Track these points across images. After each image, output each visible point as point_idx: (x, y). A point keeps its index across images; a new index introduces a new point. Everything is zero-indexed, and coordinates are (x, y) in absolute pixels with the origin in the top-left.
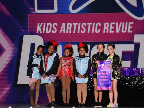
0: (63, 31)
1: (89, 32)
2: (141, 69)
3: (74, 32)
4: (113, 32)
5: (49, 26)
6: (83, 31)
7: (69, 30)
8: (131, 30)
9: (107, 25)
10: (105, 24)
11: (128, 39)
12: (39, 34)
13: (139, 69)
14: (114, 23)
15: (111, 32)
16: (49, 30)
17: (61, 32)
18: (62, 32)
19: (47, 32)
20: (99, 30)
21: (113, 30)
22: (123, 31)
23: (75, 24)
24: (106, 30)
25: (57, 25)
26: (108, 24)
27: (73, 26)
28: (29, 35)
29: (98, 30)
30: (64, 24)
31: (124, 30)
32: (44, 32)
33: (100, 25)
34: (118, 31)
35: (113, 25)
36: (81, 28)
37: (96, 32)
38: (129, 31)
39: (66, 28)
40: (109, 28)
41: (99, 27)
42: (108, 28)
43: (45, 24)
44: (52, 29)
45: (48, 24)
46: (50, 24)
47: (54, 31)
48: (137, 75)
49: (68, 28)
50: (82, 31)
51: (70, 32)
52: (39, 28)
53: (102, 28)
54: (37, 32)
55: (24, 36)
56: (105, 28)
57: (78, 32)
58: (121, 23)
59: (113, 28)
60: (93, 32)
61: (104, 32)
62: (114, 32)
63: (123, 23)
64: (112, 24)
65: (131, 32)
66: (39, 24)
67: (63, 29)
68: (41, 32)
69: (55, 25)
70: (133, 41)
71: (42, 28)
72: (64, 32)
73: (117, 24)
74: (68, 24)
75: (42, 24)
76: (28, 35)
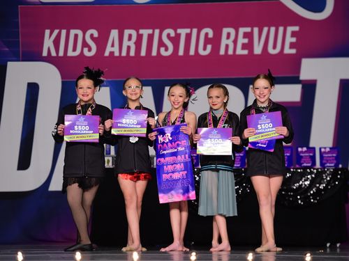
0: (112, 49)
1: (181, 52)
2: (320, 149)
3: (143, 53)
4: (245, 52)
5: (76, 36)
6: (167, 49)
7: (129, 48)
8: (292, 46)
9: (228, 36)
10: (225, 31)
11: (284, 71)
12: (49, 59)
13: (314, 149)
14: (248, 30)
15: (240, 52)
16: (74, 49)
17: (107, 54)
18: (112, 53)
19: (70, 53)
20: (209, 47)
21: (244, 46)
22: (271, 51)
23: (145, 33)
24: (227, 46)
25: (96, 34)
26: (232, 31)
27: (140, 37)
28: (23, 61)
29: (205, 49)
30: (114, 34)
31: (274, 47)
32: (61, 54)
33: (211, 35)
34: (258, 50)
35: (246, 35)
36: (161, 44)
37: (202, 52)
38: (288, 51)
39: (121, 43)
40: (235, 42)
41: (207, 41)
42: (232, 41)
43: (64, 32)
44: (85, 44)
45: (73, 32)
46: (80, 33)
47: (90, 50)
48: (309, 165)
49: (126, 43)
50: (162, 50)
51: (132, 53)
52: (48, 43)
53: (215, 41)
54: (45, 54)
55: (10, 64)
56: (224, 41)
57: (154, 53)
58: (265, 29)
59: (246, 41)
60: (192, 52)
61: (222, 52)
62: (249, 53)
63: (273, 29)
64: (242, 30)
65: (293, 51)
66: (47, 32)
67: (113, 46)
68: (54, 54)
69: (92, 36)
70: (299, 77)
71: (56, 43)
72: (117, 54)
73: (256, 30)
74: (127, 32)
75: (56, 32)
76: (19, 61)
